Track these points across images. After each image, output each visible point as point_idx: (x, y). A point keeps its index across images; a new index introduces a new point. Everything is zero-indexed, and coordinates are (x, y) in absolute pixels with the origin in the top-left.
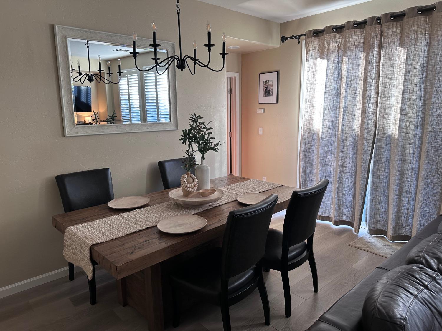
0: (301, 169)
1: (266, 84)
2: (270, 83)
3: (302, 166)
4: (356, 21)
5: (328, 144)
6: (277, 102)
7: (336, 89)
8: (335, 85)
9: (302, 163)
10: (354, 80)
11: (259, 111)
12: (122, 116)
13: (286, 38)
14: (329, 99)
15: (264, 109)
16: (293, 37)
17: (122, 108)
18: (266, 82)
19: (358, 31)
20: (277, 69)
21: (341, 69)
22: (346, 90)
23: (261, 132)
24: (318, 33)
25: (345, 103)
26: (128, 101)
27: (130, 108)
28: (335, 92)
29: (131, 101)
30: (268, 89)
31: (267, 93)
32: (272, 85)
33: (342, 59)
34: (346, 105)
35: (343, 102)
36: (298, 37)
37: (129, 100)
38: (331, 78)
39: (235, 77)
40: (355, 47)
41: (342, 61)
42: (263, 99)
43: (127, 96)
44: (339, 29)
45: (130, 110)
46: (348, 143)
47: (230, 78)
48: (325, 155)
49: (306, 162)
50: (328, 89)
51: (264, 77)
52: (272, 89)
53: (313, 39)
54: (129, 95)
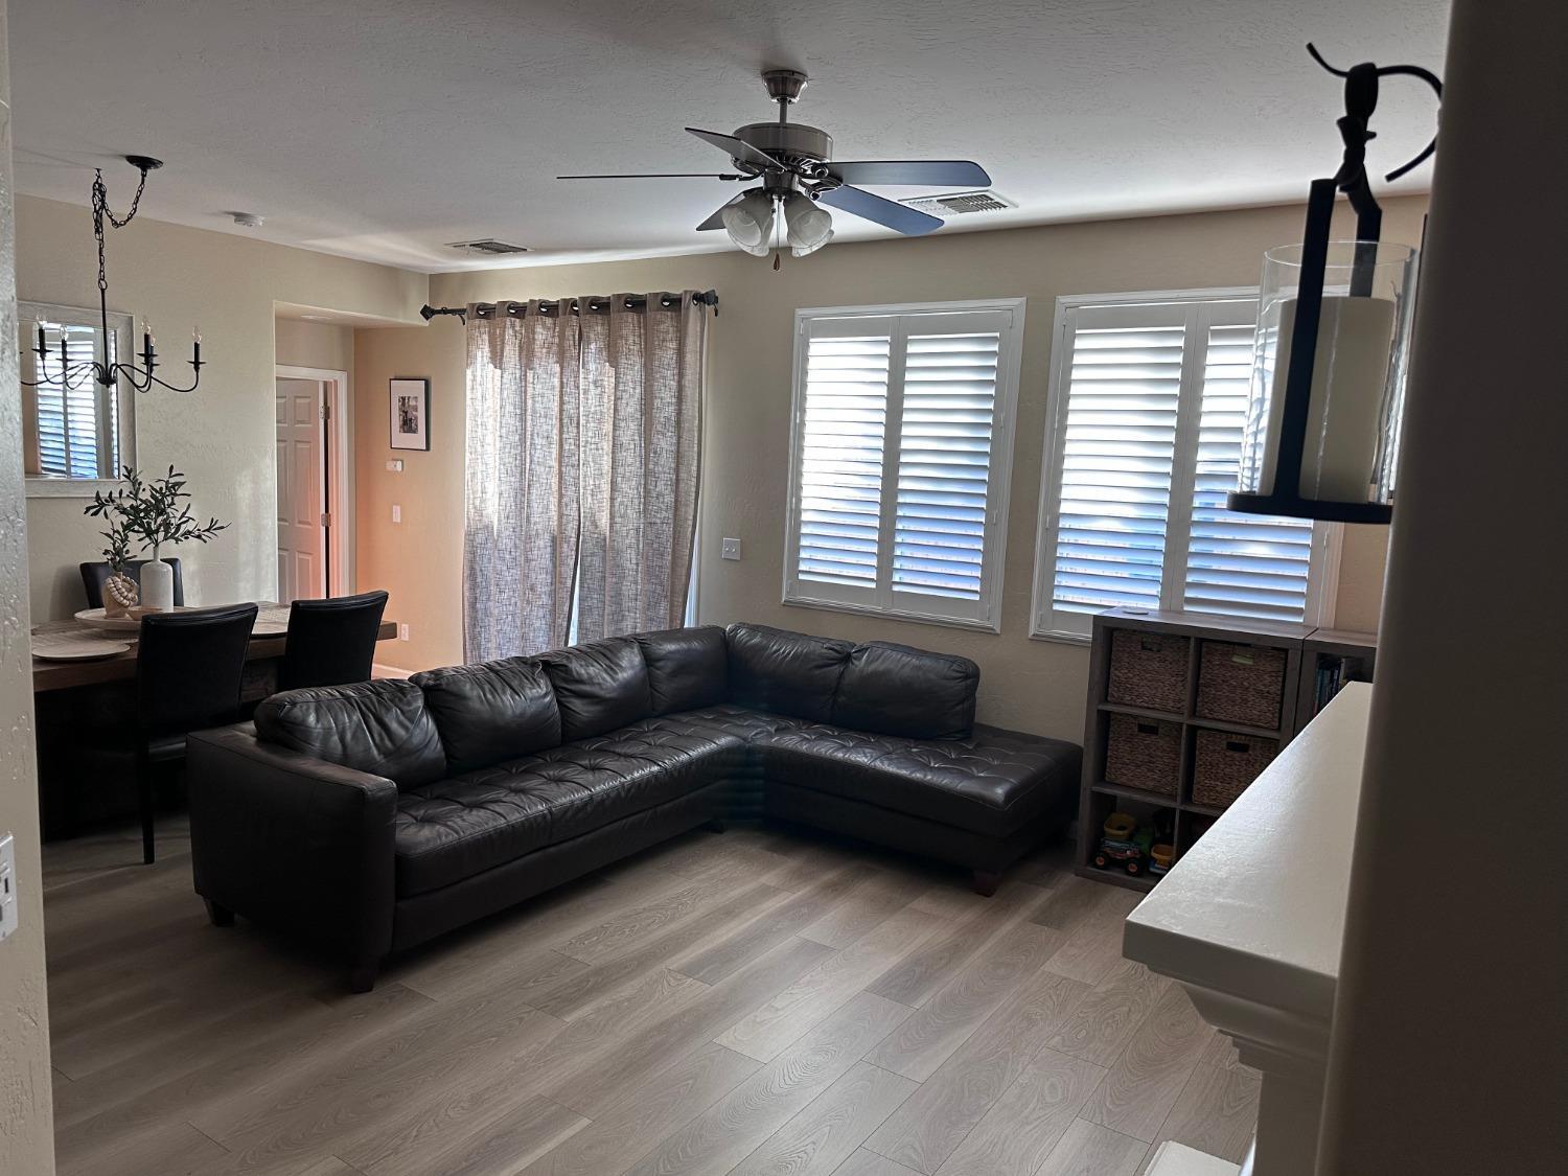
0: (466, 599)
1: (403, 404)
2: (412, 403)
3: (467, 594)
4: (544, 302)
5: (510, 545)
6: (428, 449)
7: (519, 432)
8: (518, 424)
9: (467, 586)
10: (546, 417)
11: (390, 466)
12: (43, 462)
13: (434, 312)
14: (507, 450)
15: (402, 461)
16: (445, 311)
17: (42, 437)
18: (403, 399)
19: (549, 321)
20: (425, 374)
21: (525, 392)
22: (532, 435)
23: (397, 518)
24: (486, 312)
25: (531, 462)
26: (62, 417)
27: (67, 436)
28: (517, 437)
29: (70, 418)
30: (409, 416)
31: (408, 425)
32: (416, 409)
33: (526, 372)
34: (533, 466)
35: (528, 460)
36: (461, 312)
37: (65, 414)
38: (509, 408)
39: (336, 382)
40: (544, 350)
41: (525, 375)
42: (401, 439)
43: (61, 402)
44: (519, 311)
45: (67, 444)
46: (542, 543)
47: (325, 383)
48: (505, 568)
49: (474, 586)
50: (504, 430)
51: (401, 388)
52: (416, 418)
53: (477, 322)
54: (65, 398)
